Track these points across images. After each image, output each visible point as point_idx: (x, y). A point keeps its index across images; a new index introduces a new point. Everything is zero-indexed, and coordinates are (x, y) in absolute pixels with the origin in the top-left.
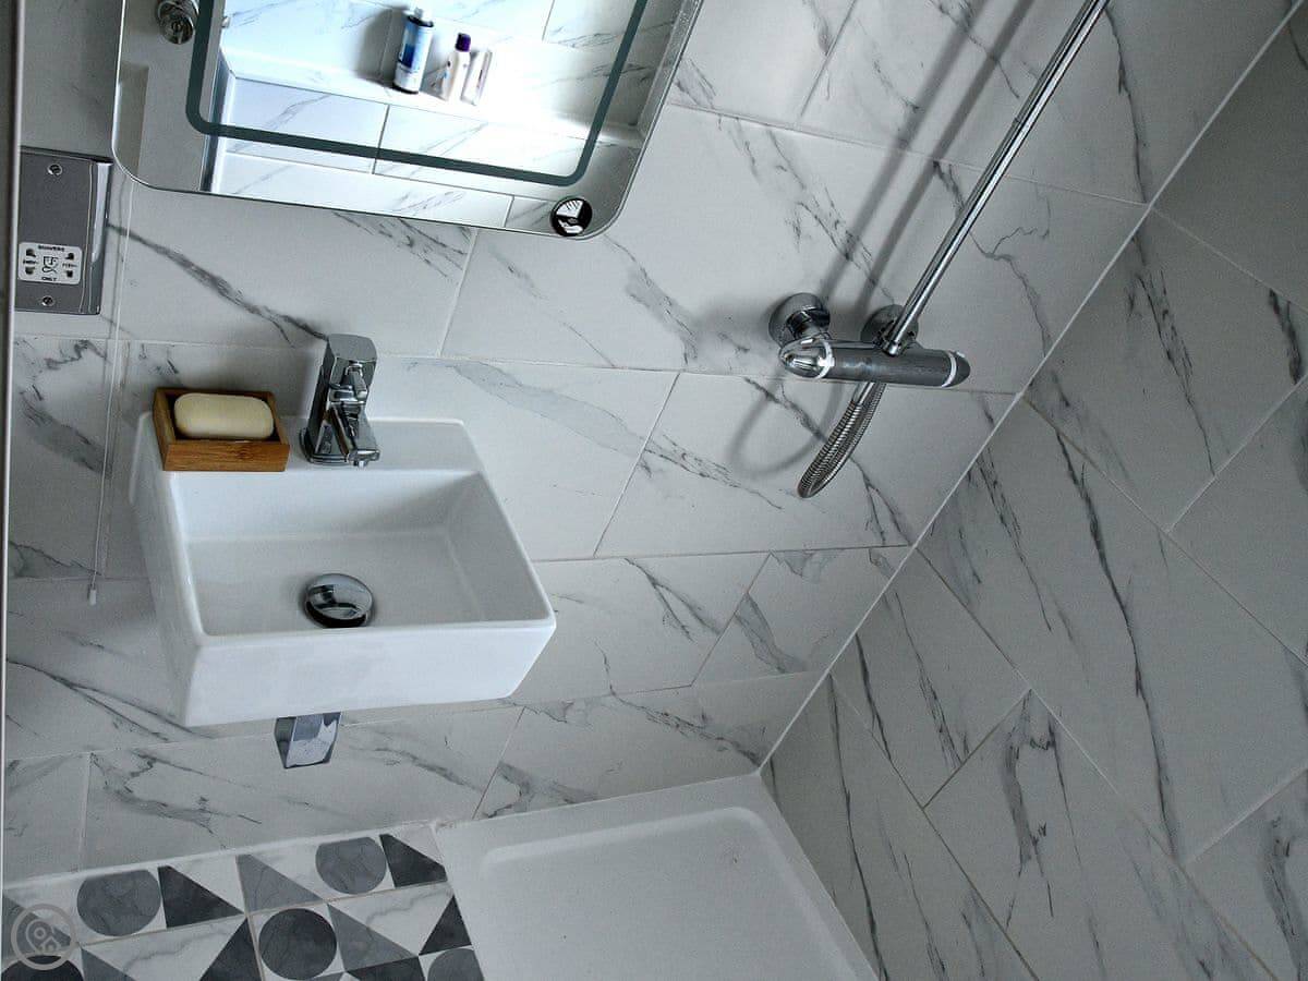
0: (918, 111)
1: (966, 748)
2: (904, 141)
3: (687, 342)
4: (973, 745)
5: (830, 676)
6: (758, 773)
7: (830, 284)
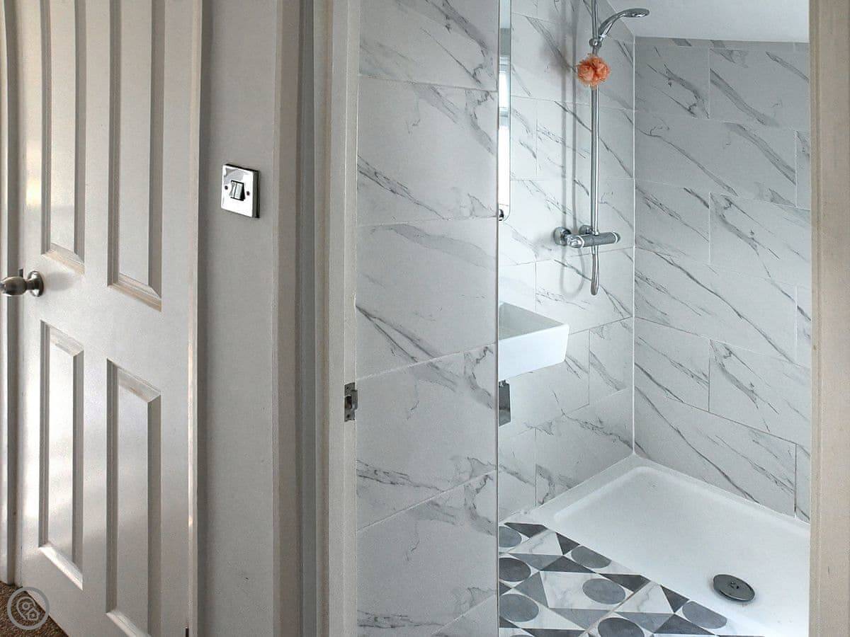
0: (563, 167)
1: (705, 376)
2: (564, 176)
3: (535, 252)
4: (707, 374)
5: (635, 387)
6: (634, 453)
7: (564, 223)
